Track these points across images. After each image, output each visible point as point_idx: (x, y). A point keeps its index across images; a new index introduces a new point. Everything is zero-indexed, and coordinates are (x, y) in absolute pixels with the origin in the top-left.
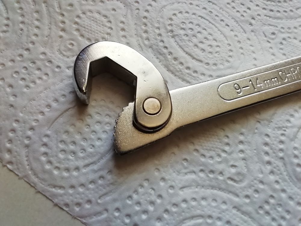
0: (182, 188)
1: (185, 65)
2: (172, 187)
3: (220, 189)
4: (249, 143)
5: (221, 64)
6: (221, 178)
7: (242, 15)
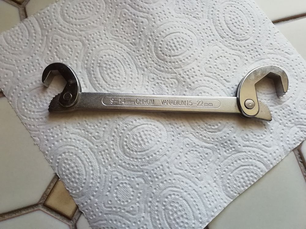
0: (72, 134)
1: (99, 82)
2: (68, 132)
3: (88, 139)
4: (110, 125)
5: (116, 86)
6: (90, 135)
7: (141, 65)
